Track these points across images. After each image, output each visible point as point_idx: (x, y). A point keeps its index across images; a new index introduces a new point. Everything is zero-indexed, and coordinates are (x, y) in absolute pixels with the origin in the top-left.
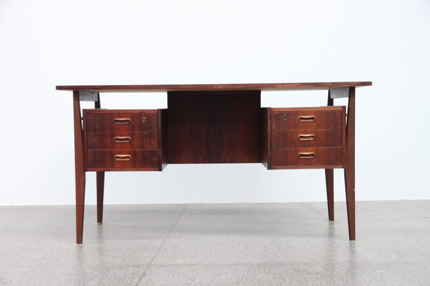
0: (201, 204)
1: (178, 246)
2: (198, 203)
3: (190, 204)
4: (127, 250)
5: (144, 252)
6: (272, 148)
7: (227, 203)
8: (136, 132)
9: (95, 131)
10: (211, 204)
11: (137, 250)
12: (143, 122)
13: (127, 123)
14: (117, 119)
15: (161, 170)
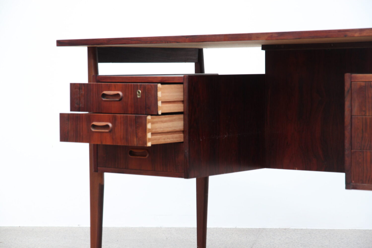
6: (352, 150)
12: (138, 98)
13: (118, 99)
14: (105, 92)
15: (187, 176)
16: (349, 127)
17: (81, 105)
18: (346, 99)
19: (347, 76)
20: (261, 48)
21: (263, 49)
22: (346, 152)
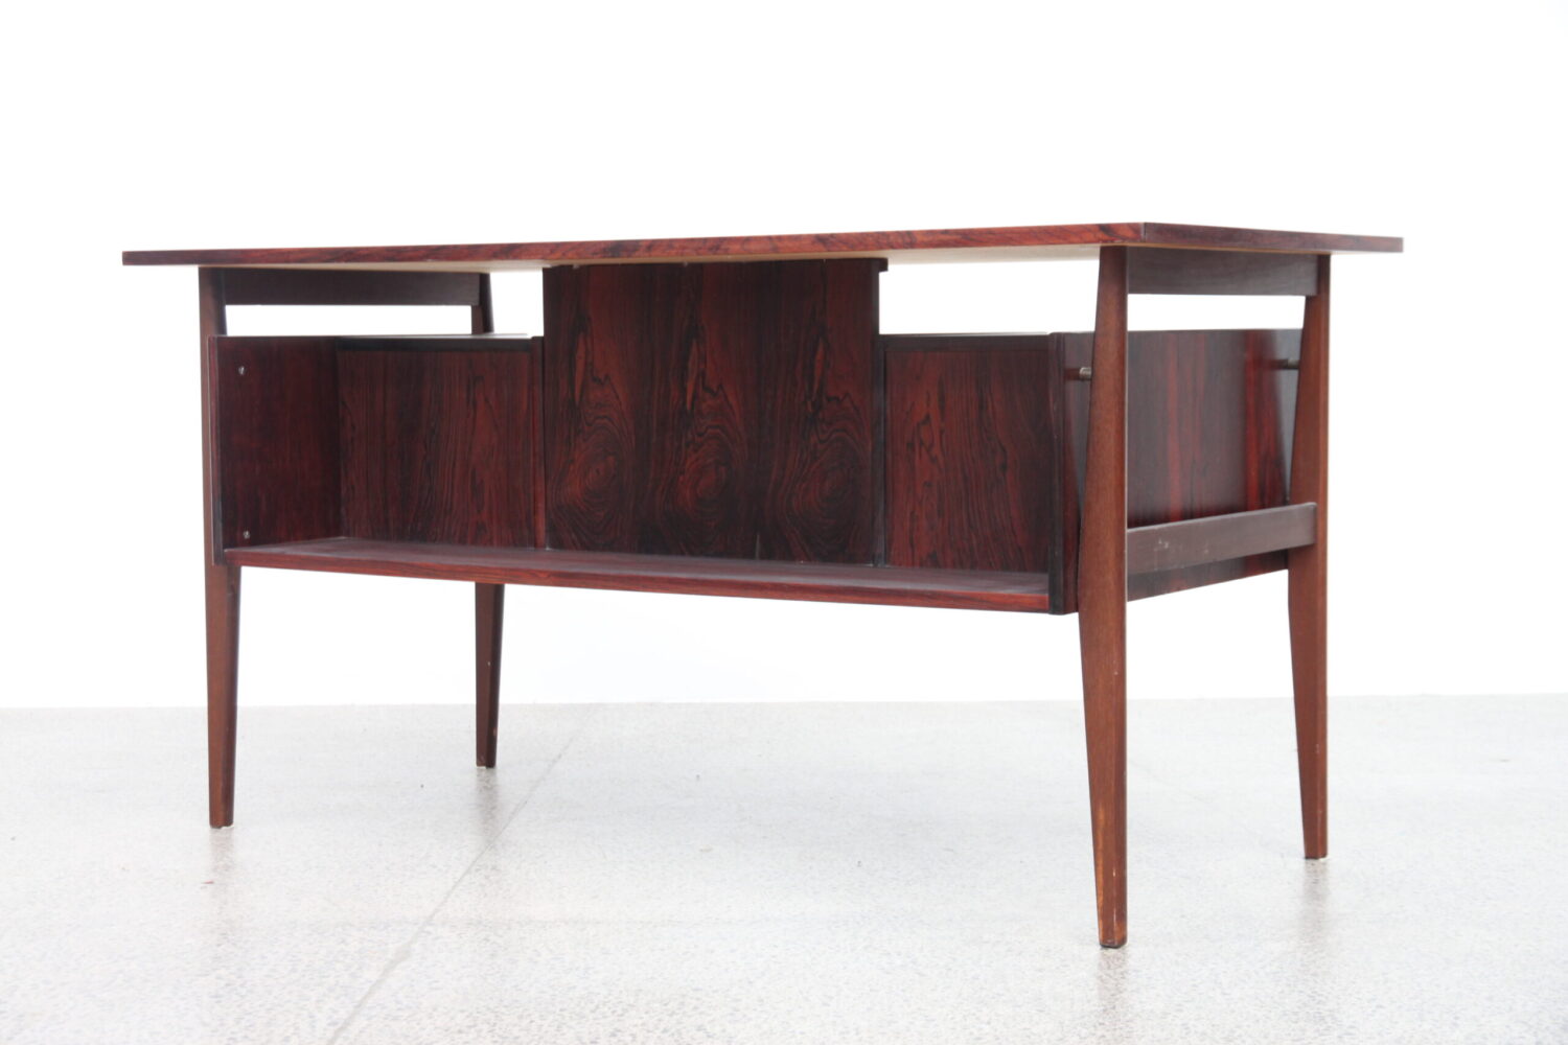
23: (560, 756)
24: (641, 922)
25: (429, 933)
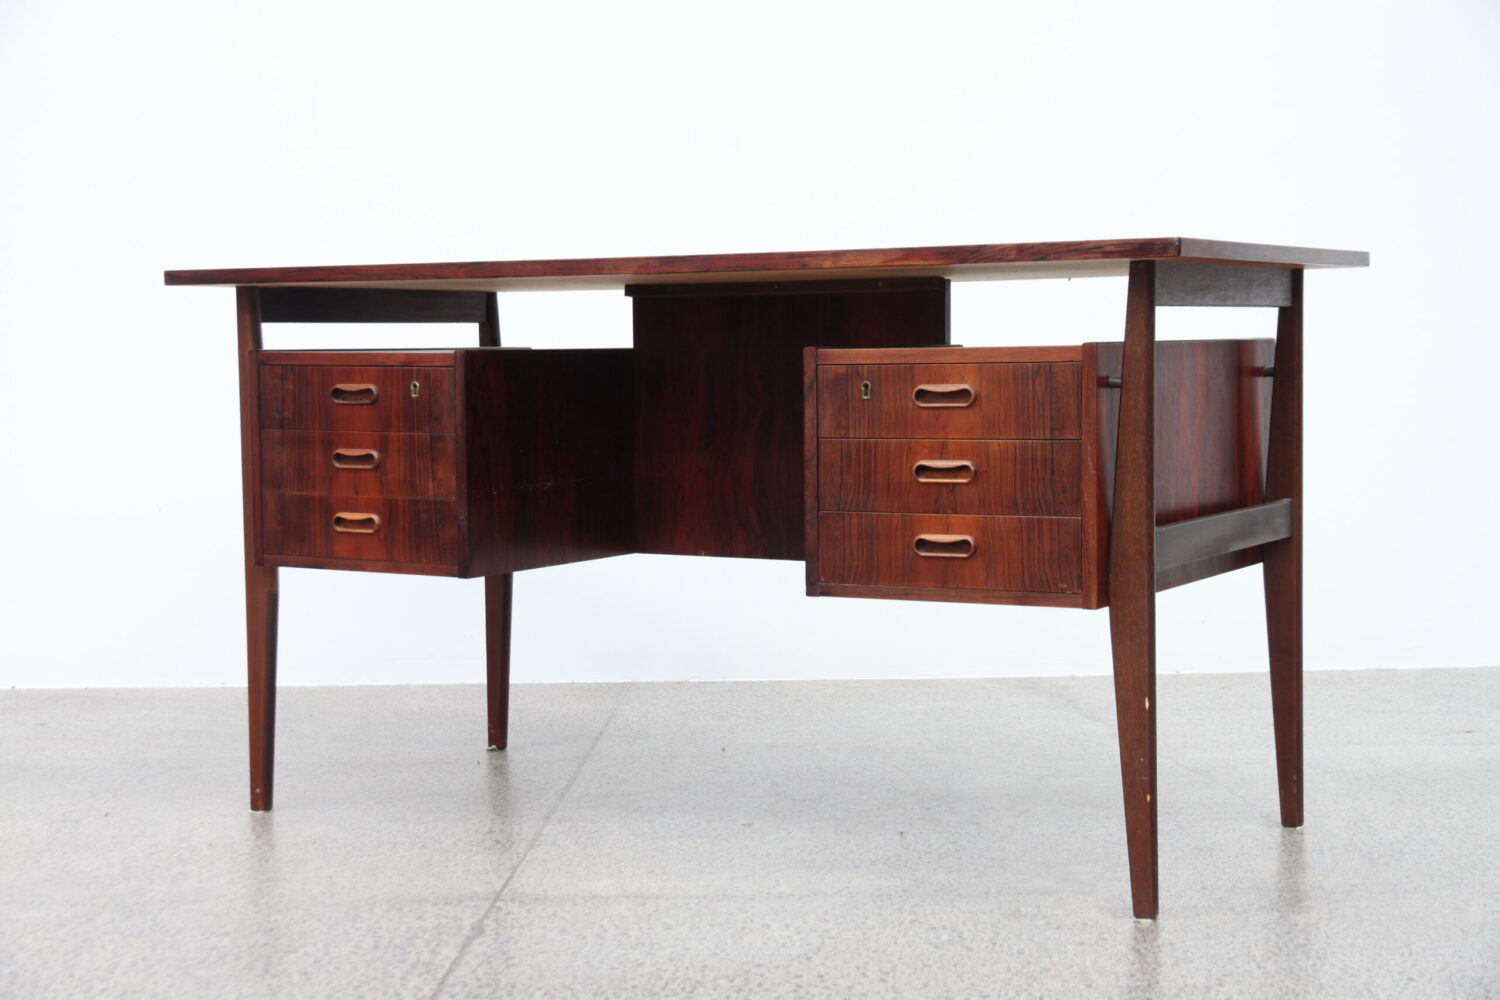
0: (678, 683)
1: (597, 831)
2: (666, 682)
3: (641, 683)
4: (420, 845)
5: (478, 852)
6: (821, 512)
7: (771, 682)
8: (393, 434)
9: (282, 427)
10: (713, 683)
11: (455, 844)
12: (413, 398)
13: (368, 402)
14: (340, 386)
15: (465, 573)
16: (815, 463)
17: (286, 414)
18: (806, 402)
19: (808, 351)
20: (623, 291)
21: (627, 294)
22: (809, 516)
23: (602, 733)
24: (698, 897)
25: (500, 909)
